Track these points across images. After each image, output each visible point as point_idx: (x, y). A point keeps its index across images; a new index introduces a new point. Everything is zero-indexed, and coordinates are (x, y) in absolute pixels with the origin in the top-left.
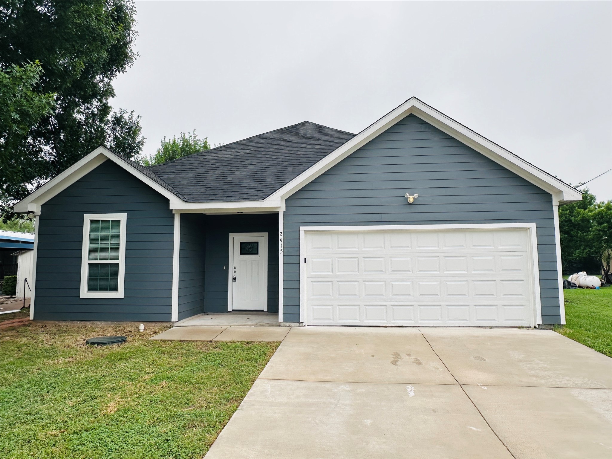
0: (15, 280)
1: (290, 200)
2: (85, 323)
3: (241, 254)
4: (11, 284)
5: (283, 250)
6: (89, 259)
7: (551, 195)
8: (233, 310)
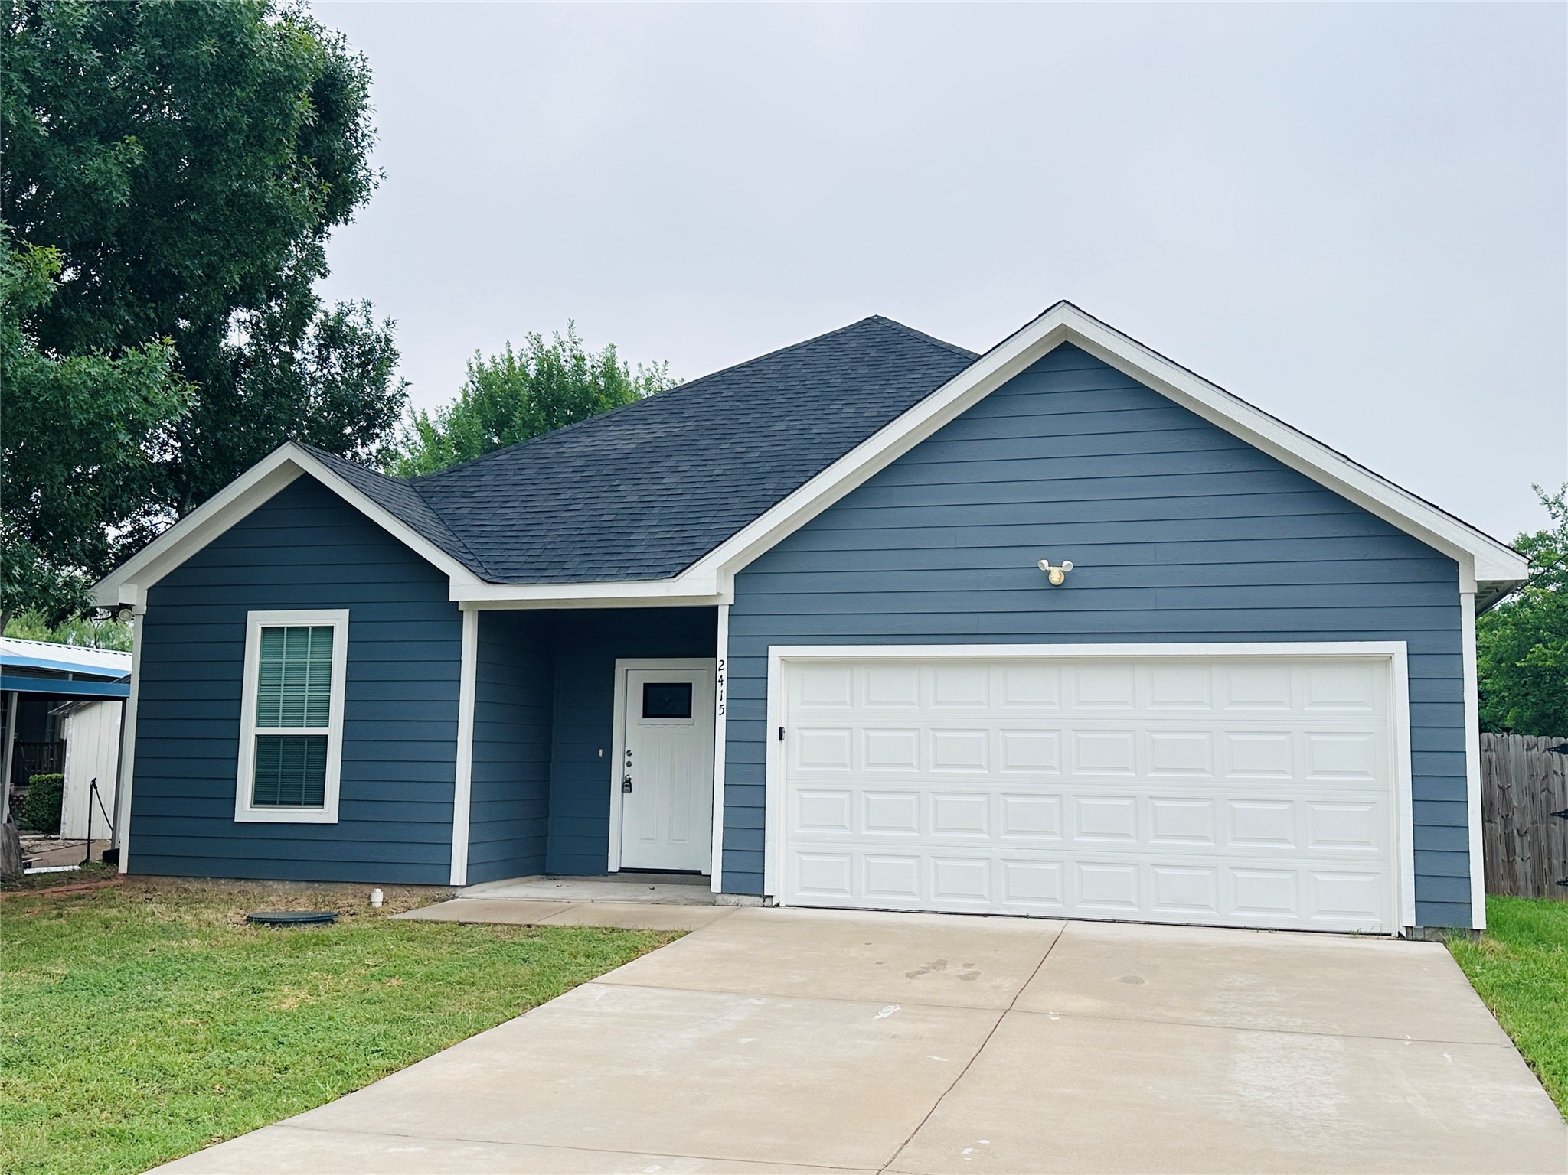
0: (58, 787)
1: (746, 577)
2: (246, 885)
3: (645, 715)
4: (49, 799)
5: (725, 707)
6: (258, 726)
7: (1457, 563)
8: (622, 870)
